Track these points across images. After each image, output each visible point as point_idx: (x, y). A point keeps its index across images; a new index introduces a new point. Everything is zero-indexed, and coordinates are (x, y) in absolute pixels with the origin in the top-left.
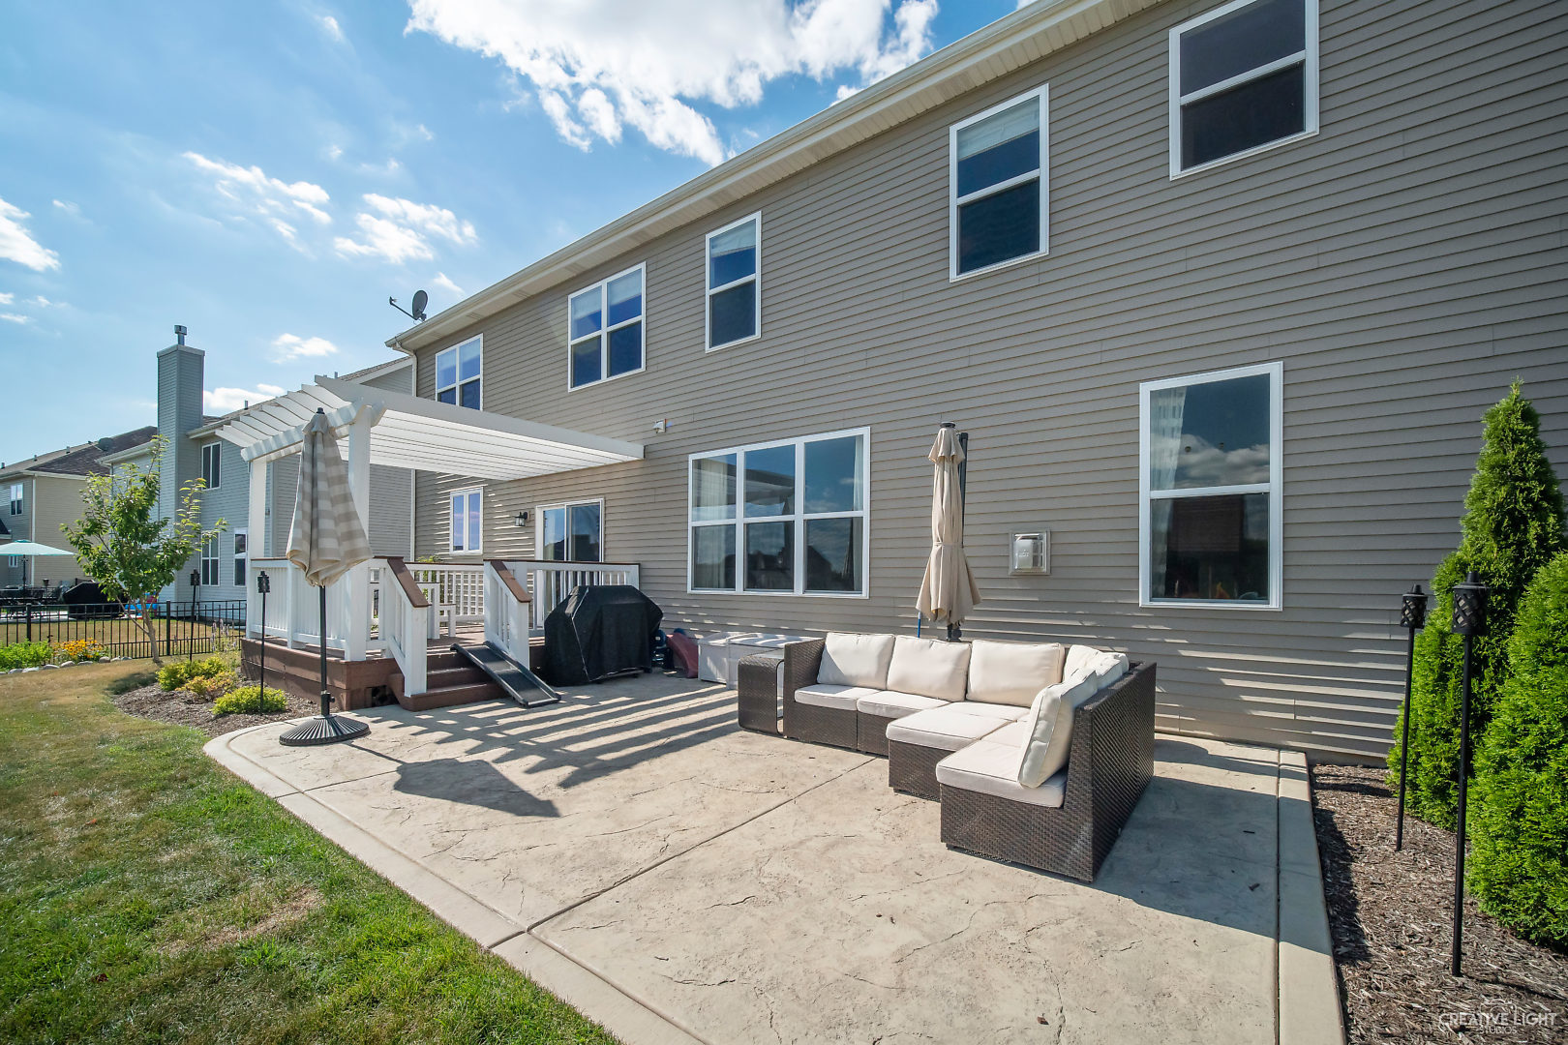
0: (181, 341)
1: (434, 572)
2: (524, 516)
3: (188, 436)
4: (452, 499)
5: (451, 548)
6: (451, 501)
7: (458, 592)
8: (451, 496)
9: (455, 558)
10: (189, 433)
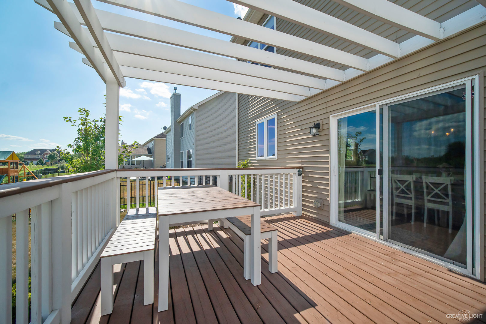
0: (175, 92)
1: (249, 176)
2: (317, 126)
3: (177, 121)
4: (257, 126)
5: (256, 155)
6: (256, 127)
7: (260, 182)
8: (256, 124)
9: (259, 161)
10: (177, 120)
